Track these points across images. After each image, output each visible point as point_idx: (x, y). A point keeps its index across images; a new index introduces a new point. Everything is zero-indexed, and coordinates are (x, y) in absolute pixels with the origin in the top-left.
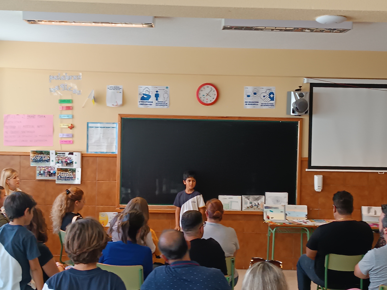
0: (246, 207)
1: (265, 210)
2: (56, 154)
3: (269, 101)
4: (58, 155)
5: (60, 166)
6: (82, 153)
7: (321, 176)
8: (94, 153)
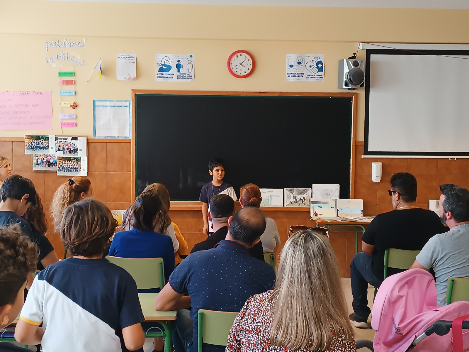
0: (289, 202)
1: (312, 205)
2: (56, 139)
3: (317, 72)
4: (59, 140)
5: (61, 154)
6: (88, 138)
7: (380, 164)
8: (102, 138)
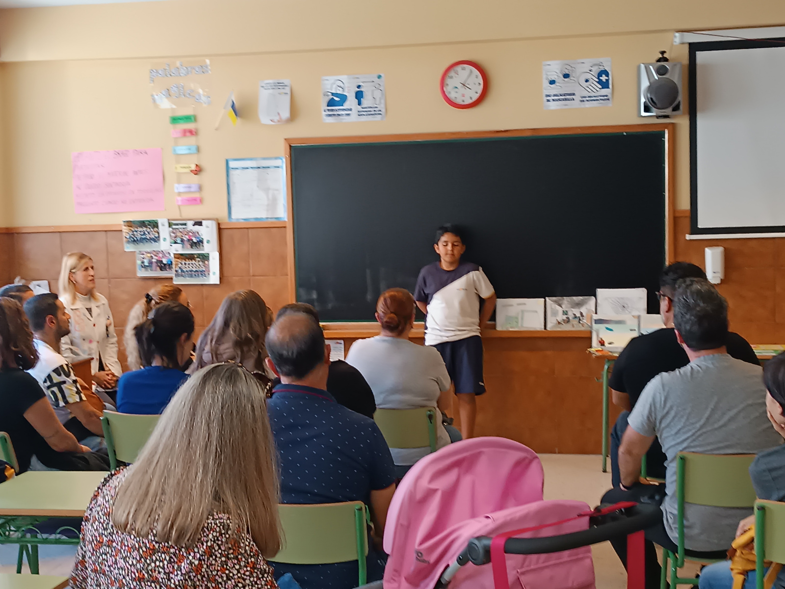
0: (555, 322)
1: (595, 326)
2: (170, 225)
3: (598, 89)
4: (174, 227)
5: (179, 249)
6: (219, 222)
7: (719, 250)
8: (241, 221)
